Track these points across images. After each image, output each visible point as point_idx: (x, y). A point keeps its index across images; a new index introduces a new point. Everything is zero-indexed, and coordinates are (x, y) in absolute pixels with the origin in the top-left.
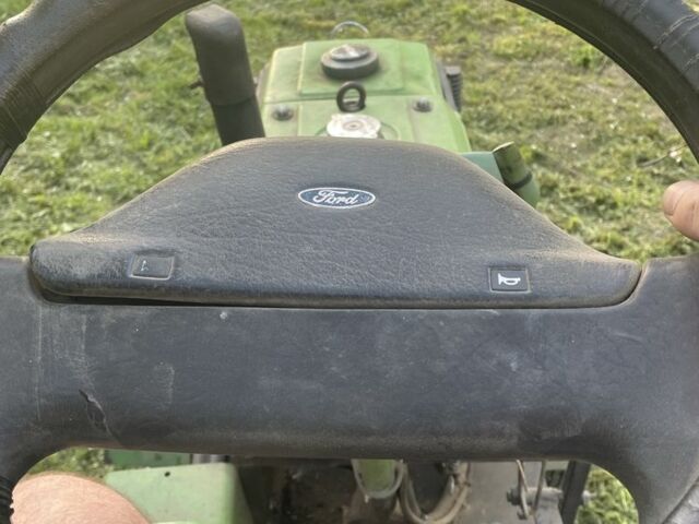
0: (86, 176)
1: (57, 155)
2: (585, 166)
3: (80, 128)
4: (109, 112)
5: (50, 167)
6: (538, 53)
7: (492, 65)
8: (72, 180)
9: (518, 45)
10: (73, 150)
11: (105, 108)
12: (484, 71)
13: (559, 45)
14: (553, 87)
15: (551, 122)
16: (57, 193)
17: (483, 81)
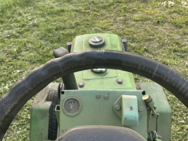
0: (23, 56)
1: (15, 50)
2: (159, 53)
3: (21, 42)
4: (29, 37)
5: (13, 54)
6: (145, 19)
7: (133, 23)
8: (19, 57)
9: (140, 17)
10: (20, 48)
11: (28, 36)
12: (131, 25)
13: (151, 17)
14: (150, 30)
15: (149, 40)
16: (15, 61)
17: (130, 28)
